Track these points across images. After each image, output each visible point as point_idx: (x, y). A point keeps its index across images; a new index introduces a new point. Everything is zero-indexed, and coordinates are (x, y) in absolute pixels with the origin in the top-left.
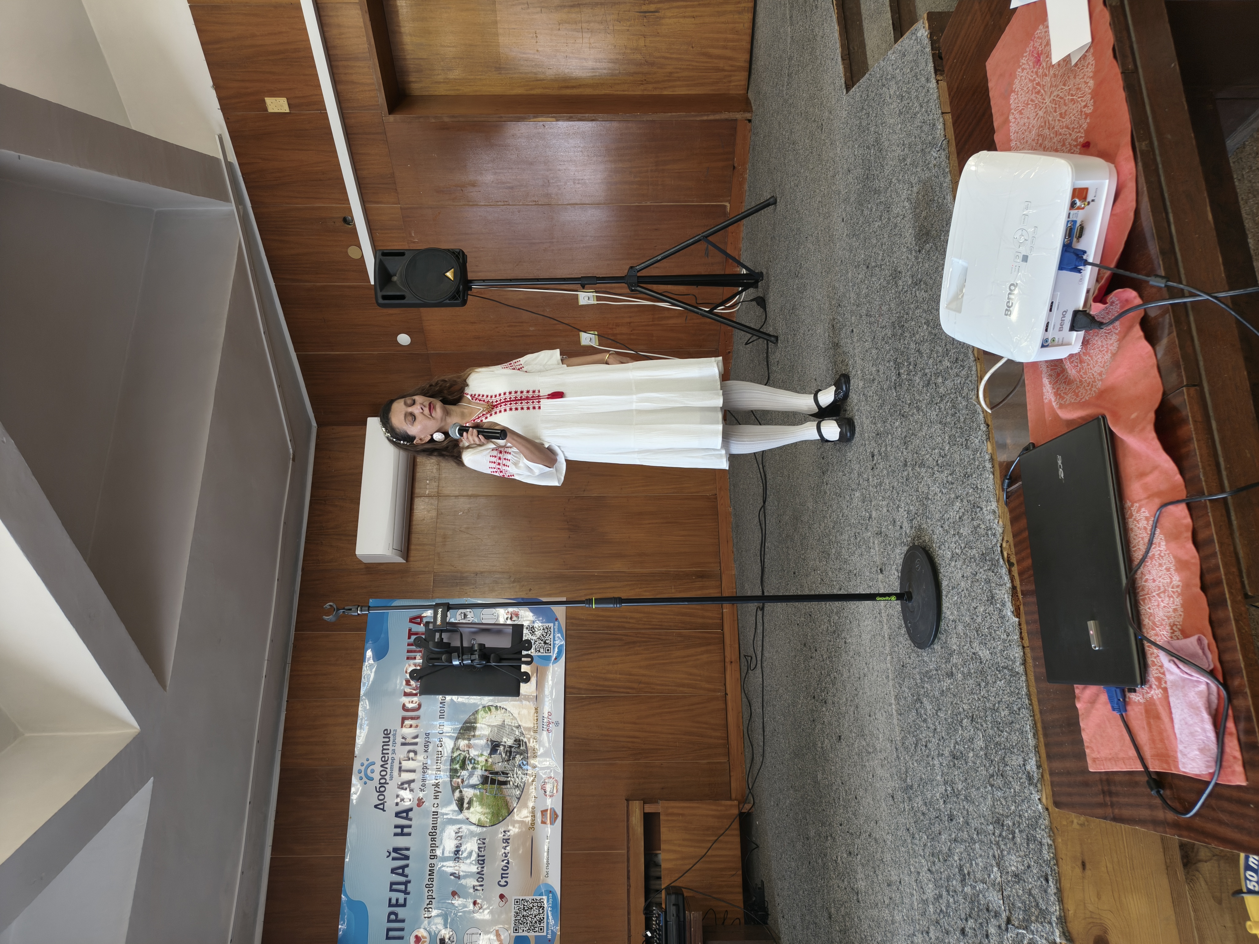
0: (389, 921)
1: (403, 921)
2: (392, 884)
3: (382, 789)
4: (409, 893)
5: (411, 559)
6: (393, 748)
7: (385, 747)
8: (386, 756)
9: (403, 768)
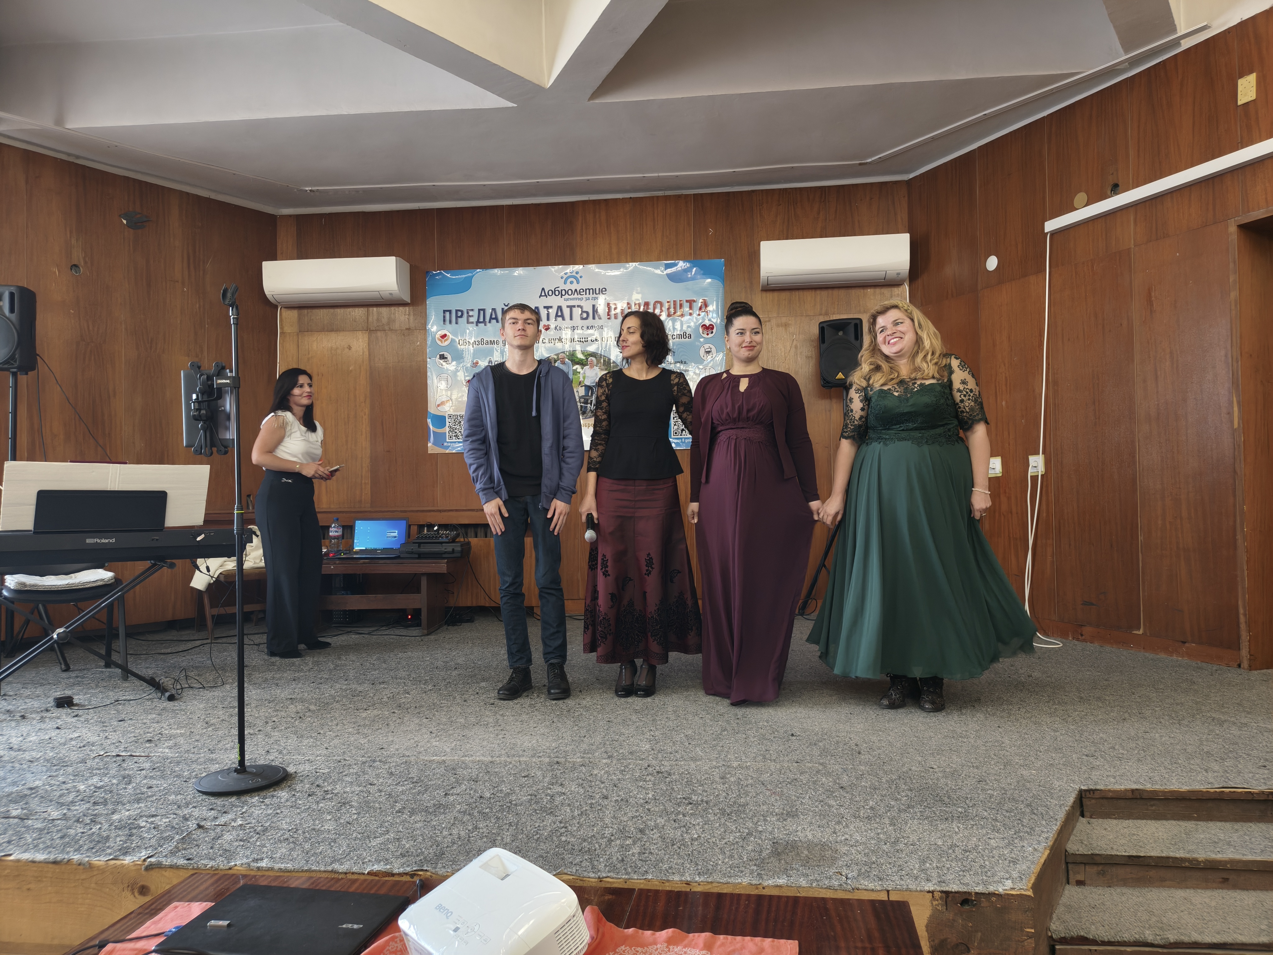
0: (457, 311)
1: (457, 323)
2: (484, 310)
3: (557, 293)
4: (477, 325)
5: (764, 294)
6: (590, 299)
7: (591, 290)
8: (584, 293)
9: (574, 309)
